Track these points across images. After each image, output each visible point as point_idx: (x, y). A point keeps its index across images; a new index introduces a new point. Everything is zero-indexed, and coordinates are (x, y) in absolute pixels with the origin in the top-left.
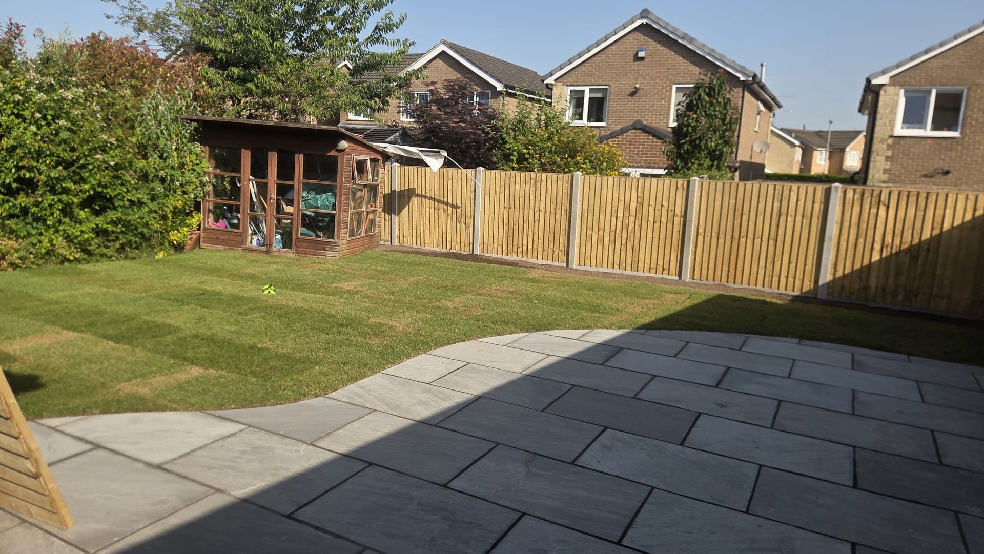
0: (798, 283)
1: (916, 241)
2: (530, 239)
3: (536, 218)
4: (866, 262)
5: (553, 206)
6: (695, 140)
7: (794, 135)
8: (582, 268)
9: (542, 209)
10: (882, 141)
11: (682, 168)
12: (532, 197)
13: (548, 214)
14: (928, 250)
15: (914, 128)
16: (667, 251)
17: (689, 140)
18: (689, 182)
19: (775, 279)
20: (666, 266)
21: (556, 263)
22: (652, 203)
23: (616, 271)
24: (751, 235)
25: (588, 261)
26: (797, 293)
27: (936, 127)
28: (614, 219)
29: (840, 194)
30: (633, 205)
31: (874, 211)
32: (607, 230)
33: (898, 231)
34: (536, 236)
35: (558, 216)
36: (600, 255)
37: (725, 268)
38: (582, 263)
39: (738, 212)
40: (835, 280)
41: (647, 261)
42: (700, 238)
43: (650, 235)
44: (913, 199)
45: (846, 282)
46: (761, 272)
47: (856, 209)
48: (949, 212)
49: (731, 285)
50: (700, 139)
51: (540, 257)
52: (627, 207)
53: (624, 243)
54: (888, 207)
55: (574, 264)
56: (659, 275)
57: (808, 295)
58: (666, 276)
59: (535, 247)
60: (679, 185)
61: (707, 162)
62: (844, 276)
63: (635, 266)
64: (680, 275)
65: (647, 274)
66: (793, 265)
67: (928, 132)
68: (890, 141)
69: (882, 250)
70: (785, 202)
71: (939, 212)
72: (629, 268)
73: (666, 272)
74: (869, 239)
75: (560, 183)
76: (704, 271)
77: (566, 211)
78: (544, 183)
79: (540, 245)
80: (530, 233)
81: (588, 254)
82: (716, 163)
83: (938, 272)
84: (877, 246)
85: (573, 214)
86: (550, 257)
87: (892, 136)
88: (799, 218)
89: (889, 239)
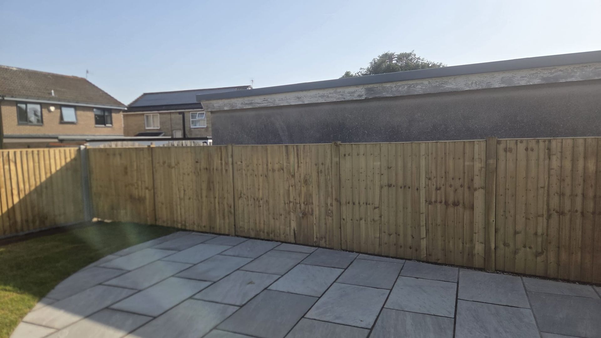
1: (38, 184)
14: (46, 188)
31: (7, 167)
33: (26, 179)
44: (30, 158)
48: (52, 161)
54: (15, 163)
69: (19, 194)
71: (47, 162)
74: (9, 188)
83: (56, 200)
89: (22, 186)
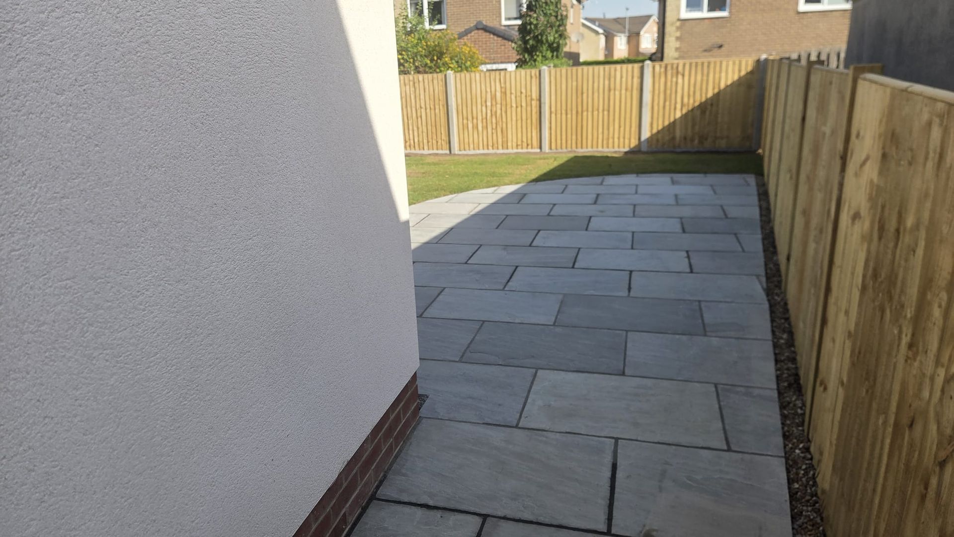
0: (627, 141)
1: (704, 99)
2: (416, 134)
3: (419, 114)
4: (672, 119)
5: (432, 103)
6: (537, 36)
7: (597, 23)
8: (463, 152)
9: (423, 106)
10: (672, 24)
11: (529, 61)
12: (413, 97)
13: (428, 110)
14: (712, 105)
15: (694, 11)
16: (529, 129)
17: (533, 36)
18: (540, 71)
19: (611, 141)
20: (529, 142)
21: (440, 152)
22: (513, 91)
23: (491, 151)
24: (590, 109)
25: (467, 146)
26: (627, 149)
28: (484, 108)
29: (651, 69)
30: (498, 95)
31: (674, 79)
32: (480, 118)
33: (692, 93)
34: (420, 130)
35: (437, 111)
36: (476, 141)
37: (574, 137)
38: (462, 148)
39: (580, 92)
40: (652, 136)
41: (515, 140)
42: (553, 116)
43: (514, 118)
44: (699, 67)
45: (660, 136)
46: (600, 136)
47: (663, 80)
48: (723, 74)
49: (580, 150)
50: (541, 34)
51: (426, 147)
52: (494, 97)
53: (494, 127)
54: (683, 76)
55: (456, 149)
56: (525, 150)
57: (635, 150)
58: (530, 150)
59: (421, 140)
60: (533, 74)
61: (549, 54)
62: (658, 132)
63: (505, 146)
64: (541, 148)
65: (515, 151)
66: (622, 129)
67: (705, 13)
68: (678, 24)
69: (682, 109)
70: (612, 79)
71: (717, 76)
72: (500, 147)
73: (530, 147)
74: (673, 102)
75: (435, 82)
76: (559, 142)
77: (443, 106)
78: (421, 84)
79: (425, 138)
80: (415, 129)
81: (466, 140)
82: (555, 54)
83: (719, 120)
84: (679, 106)
85: (449, 108)
86: (435, 147)
87: (679, 20)
88: (623, 92)
89: (686, 100)
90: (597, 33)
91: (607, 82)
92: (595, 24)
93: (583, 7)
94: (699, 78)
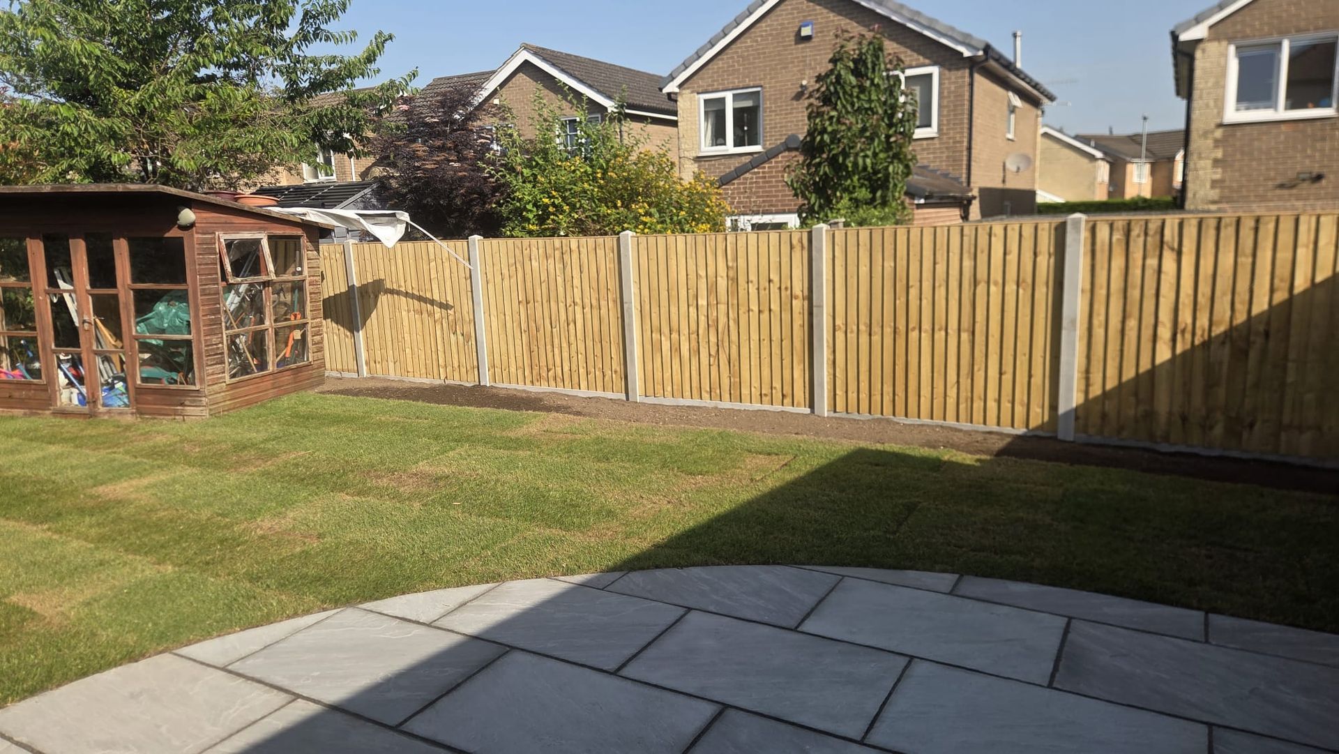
0: (1020, 410)
1: (1241, 318)
2: (566, 355)
3: (570, 318)
4: (1145, 365)
5: (594, 295)
8: (651, 400)
9: (578, 300)
10: (1205, 134)
12: (560, 280)
13: (587, 310)
14: (1267, 334)
15: (1257, 108)
16: (787, 362)
17: (828, 158)
18: (810, 233)
19: (978, 405)
20: (787, 390)
21: (609, 395)
22: (753, 277)
23: (707, 402)
24: (926, 325)
25: (659, 388)
26: (1020, 430)
27: (1295, 101)
28: (693, 310)
29: (1084, 234)
30: (722, 283)
31: (1152, 262)
32: (684, 331)
33: (1203, 300)
34: (573, 347)
35: (604, 311)
36: (677, 377)
37: (888, 389)
38: (650, 391)
39: (902, 284)
40: (1088, 403)
41: (756, 383)
42: (840, 336)
43: (755, 336)
44: (1228, 233)
45: (1110, 407)
46: (952, 393)
47: (1118, 262)
48: (1304, 254)
49: (901, 419)
50: (845, 154)
51: (583, 384)
52: (712, 289)
53: (713, 352)
54: (1179, 253)
55: (638, 395)
56: (777, 407)
57: (1041, 433)
58: (789, 409)
59: (574, 367)
60: (795, 242)
61: (863, 194)
62: (1105, 394)
63: (735, 393)
64: (812, 406)
65: (757, 406)
66: (1007, 378)
67: (1281, 112)
68: (1219, 133)
69: (1174, 340)
70: (982, 258)
71: (1284, 255)
72: (726, 396)
73: (788, 400)
74: (1148, 320)
75: (600, 252)
76: (852, 396)
77: (615, 301)
78: (575, 256)
79: (582, 364)
80: (565, 345)
81: (658, 375)
82: (879, 194)
83: (1290, 379)
84: (1165, 333)
85: (625, 306)
86: (600, 384)
87: (1221, 125)
88: (1011, 288)
89: (1186, 317)
90: (1092, 158)
91: (968, 264)
92: (1089, 145)
93: (1043, 112)
94: (1227, 260)
